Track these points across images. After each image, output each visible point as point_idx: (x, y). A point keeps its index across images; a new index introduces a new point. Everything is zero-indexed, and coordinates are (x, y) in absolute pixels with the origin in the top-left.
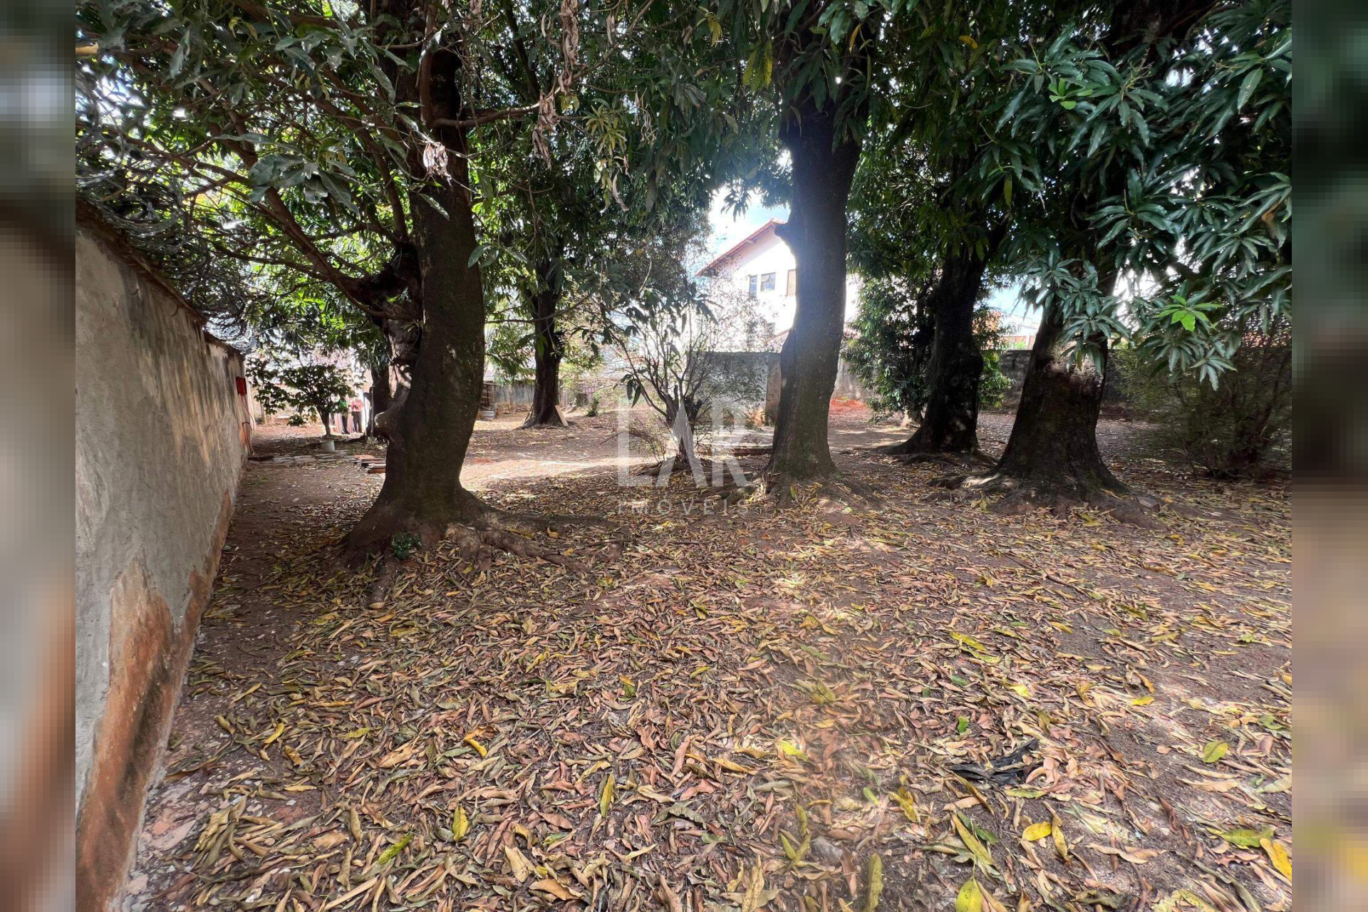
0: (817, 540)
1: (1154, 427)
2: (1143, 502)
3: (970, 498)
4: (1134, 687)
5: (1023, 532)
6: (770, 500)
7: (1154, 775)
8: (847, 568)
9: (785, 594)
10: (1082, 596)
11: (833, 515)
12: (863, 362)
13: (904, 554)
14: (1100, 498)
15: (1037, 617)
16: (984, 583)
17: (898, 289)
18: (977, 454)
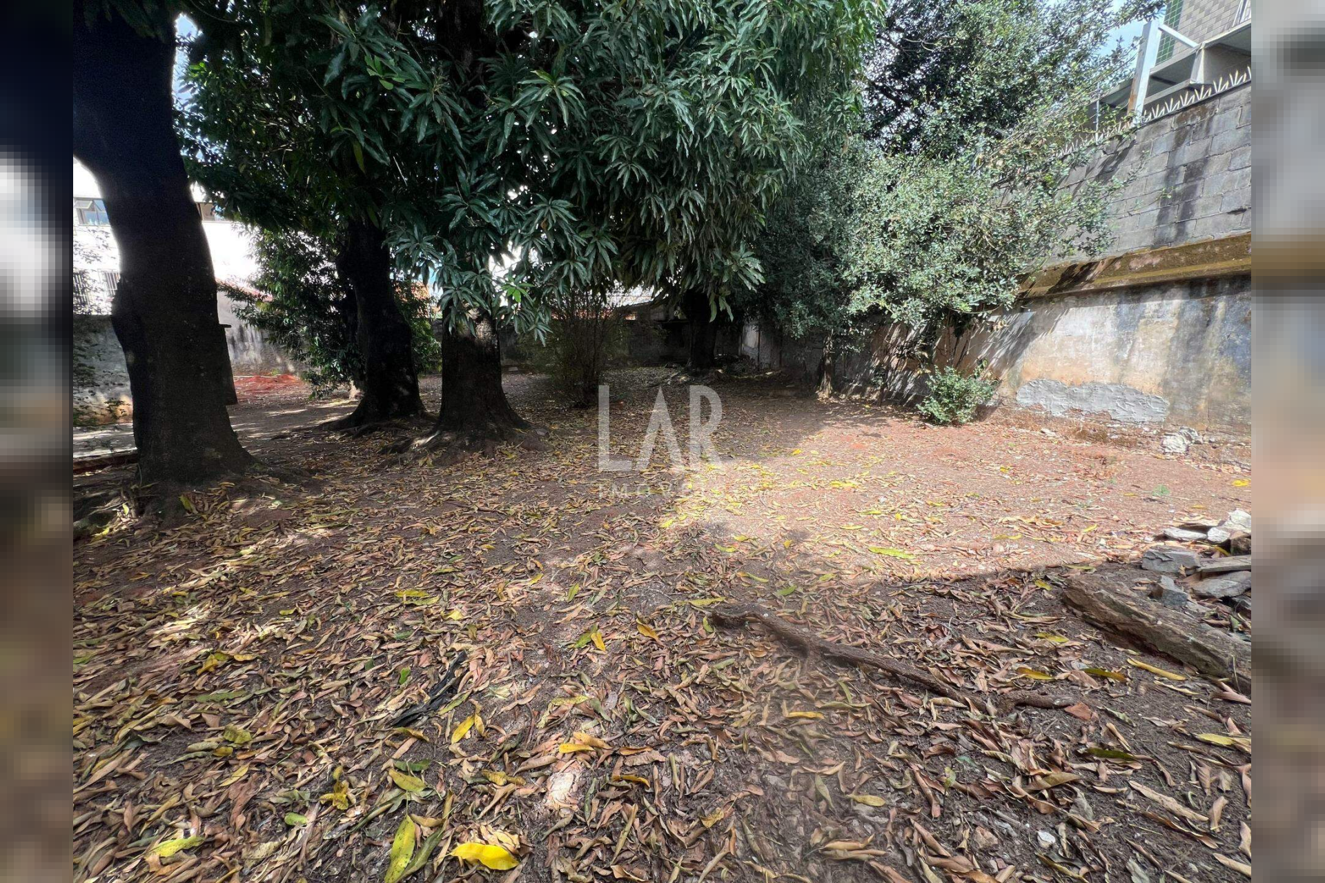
0: (231, 553)
1: (544, 376)
2: (540, 433)
3: (417, 458)
4: (532, 571)
5: (462, 477)
6: (146, 522)
7: (541, 630)
8: (273, 573)
9: (173, 642)
10: (501, 515)
11: (256, 515)
12: (284, 329)
13: (349, 532)
14: (513, 435)
15: (470, 547)
16: (428, 533)
17: (311, 249)
18: (425, 416)
